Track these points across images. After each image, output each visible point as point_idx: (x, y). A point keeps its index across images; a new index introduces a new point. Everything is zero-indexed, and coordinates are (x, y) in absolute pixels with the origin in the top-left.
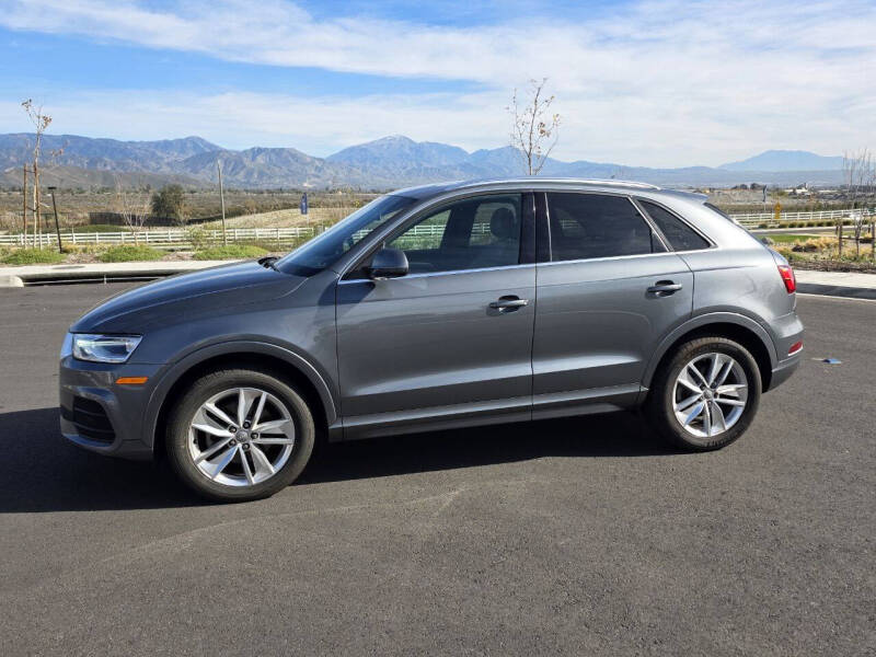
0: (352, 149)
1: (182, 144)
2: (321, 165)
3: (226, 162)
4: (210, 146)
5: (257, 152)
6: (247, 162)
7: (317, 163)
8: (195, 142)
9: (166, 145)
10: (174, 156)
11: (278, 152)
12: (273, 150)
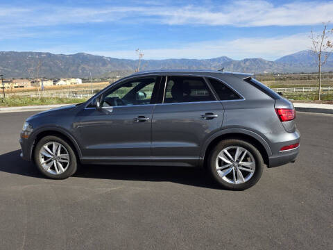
0: (286, 57)
1: (219, 59)
2: (271, 64)
3: (234, 65)
4: (230, 59)
5: (246, 60)
6: (242, 64)
7: (270, 63)
8: (224, 58)
9: (214, 60)
10: (216, 64)
11: (255, 60)
12: (253, 59)
